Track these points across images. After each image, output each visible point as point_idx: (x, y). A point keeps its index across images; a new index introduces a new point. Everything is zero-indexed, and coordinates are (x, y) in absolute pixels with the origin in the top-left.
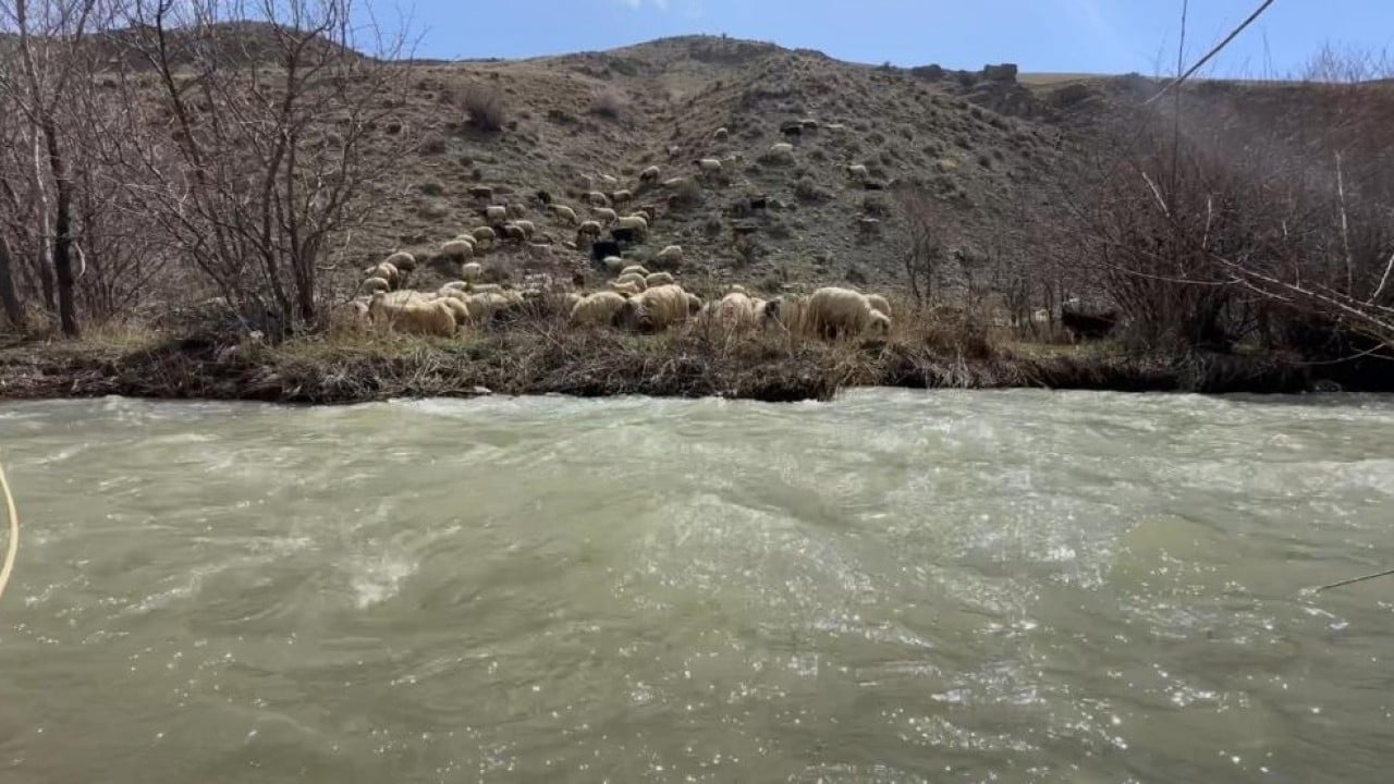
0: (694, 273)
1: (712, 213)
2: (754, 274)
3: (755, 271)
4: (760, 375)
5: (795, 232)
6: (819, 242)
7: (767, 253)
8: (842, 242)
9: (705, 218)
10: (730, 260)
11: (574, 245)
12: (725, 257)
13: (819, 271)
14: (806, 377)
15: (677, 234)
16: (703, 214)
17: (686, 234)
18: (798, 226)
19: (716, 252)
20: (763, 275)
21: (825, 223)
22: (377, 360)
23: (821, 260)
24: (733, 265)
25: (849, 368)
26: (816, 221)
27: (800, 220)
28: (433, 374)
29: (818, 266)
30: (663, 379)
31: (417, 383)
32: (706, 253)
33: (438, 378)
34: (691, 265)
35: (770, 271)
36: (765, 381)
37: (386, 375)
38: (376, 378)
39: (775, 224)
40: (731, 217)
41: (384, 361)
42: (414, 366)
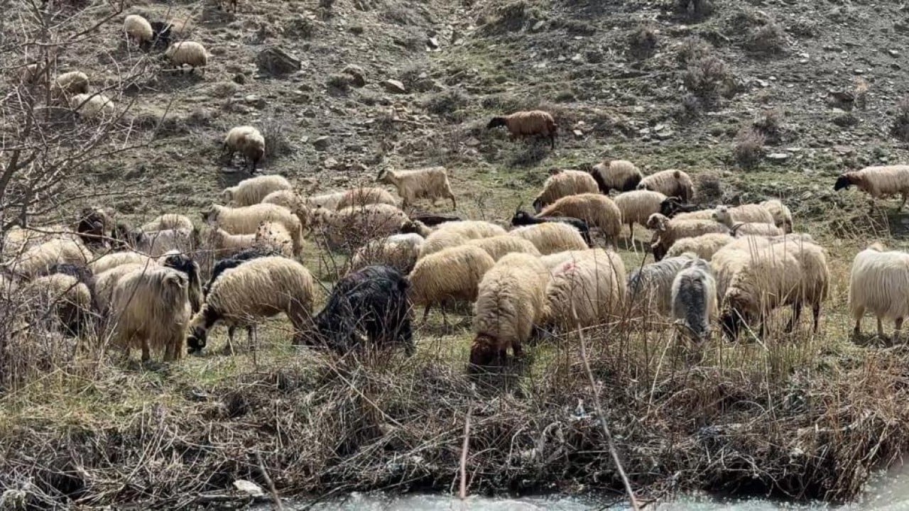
0: (609, 133)
1: (640, 16)
2: (716, 134)
3: (718, 125)
4: (713, 445)
5: (792, 44)
6: (840, 61)
7: (742, 89)
8: (885, 59)
9: (625, 25)
10: (669, 106)
11: (399, 84)
12: (661, 100)
13: (842, 123)
14: (798, 451)
15: (577, 57)
16: (623, 16)
17: (593, 58)
18: (802, 33)
19: (645, 90)
20: (731, 134)
21: (852, 20)
22: (82, 436)
23: (845, 101)
24: (676, 115)
25: (880, 426)
26: (835, 19)
27: (802, 19)
28: (168, 454)
29: (837, 111)
30: (546, 454)
31: (143, 473)
32: (628, 94)
33: (176, 463)
34: (601, 120)
35: (747, 125)
36: (721, 460)
37: (95, 461)
38: (80, 469)
39: (757, 30)
40: (673, 20)
41: (91, 434)
42: (140, 437)
